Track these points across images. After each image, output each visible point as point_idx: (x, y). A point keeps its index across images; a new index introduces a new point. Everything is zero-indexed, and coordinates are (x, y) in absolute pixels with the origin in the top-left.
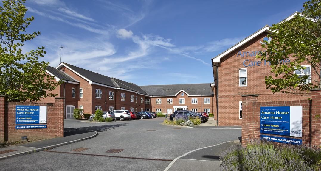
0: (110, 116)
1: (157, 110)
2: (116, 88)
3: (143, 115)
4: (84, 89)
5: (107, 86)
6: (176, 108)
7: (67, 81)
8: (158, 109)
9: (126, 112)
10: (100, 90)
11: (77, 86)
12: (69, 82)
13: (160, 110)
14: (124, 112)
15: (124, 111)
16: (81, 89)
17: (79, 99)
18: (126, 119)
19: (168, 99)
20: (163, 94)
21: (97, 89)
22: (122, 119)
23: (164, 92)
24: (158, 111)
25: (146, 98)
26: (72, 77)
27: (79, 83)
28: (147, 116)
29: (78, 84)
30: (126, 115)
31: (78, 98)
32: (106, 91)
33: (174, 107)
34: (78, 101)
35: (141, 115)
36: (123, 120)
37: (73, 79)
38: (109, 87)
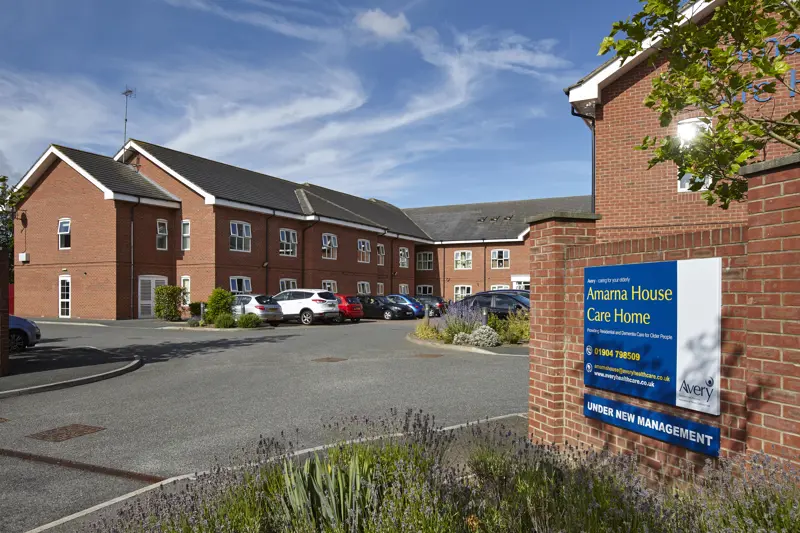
0: (261, 309)
1: (457, 289)
2: (302, 218)
3: (392, 304)
4: (193, 221)
5: (270, 212)
6: (520, 283)
7: (139, 197)
8: (460, 286)
9: (320, 295)
10: (245, 224)
11: (174, 215)
12: (144, 201)
13: (468, 289)
14: (313, 297)
15: (312, 294)
16: (185, 221)
17: (180, 255)
18: (320, 320)
19: (494, 252)
20: (476, 233)
21: (236, 222)
22: (306, 318)
23: (481, 227)
24: (460, 291)
25: (419, 249)
26: (161, 183)
27: (180, 203)
28: (405, 309)
29: (176, 206)
30: (318, 308)
31: (176, 252)
32: (266, 226)
33: (514, 278)
34: (178, 262)
35: (387, 307)
36: (312, 324)
37: (163, 194)
38: (278, 213)
